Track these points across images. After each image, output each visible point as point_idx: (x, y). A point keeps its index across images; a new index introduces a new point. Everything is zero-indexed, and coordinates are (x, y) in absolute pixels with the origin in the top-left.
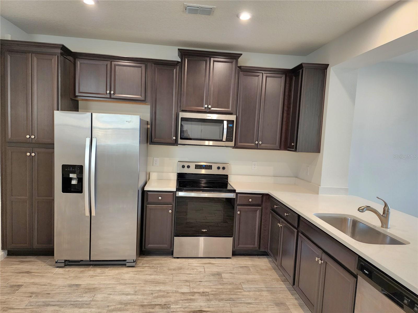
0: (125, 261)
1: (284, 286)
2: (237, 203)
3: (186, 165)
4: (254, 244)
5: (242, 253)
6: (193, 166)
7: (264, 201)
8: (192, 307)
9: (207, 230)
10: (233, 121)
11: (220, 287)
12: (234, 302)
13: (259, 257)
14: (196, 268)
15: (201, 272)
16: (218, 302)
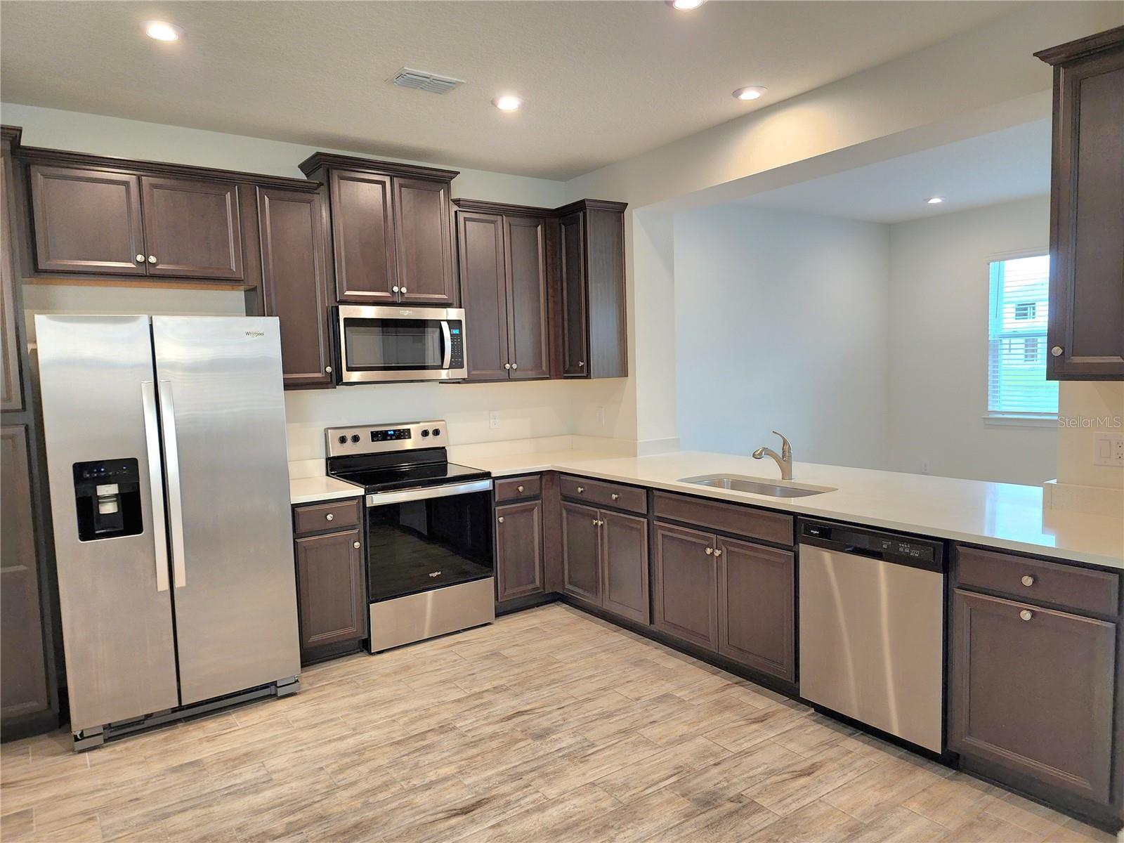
0: (274, 683)
1: (624, 637)
2: (496, 500)
3: (349, 434)
4: (534, 581)
5: (509, 608)
6: (365, 435)
7: (543, 486)
8: (498, 712)
9: (440, 573)
10: (460, 322)
11: (516, 671)
12: (563, 683)
13: (541, 607)
14: (441, 657)
15: (456, 660)
16: (537, 692)
